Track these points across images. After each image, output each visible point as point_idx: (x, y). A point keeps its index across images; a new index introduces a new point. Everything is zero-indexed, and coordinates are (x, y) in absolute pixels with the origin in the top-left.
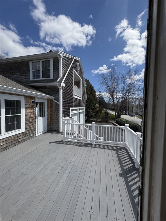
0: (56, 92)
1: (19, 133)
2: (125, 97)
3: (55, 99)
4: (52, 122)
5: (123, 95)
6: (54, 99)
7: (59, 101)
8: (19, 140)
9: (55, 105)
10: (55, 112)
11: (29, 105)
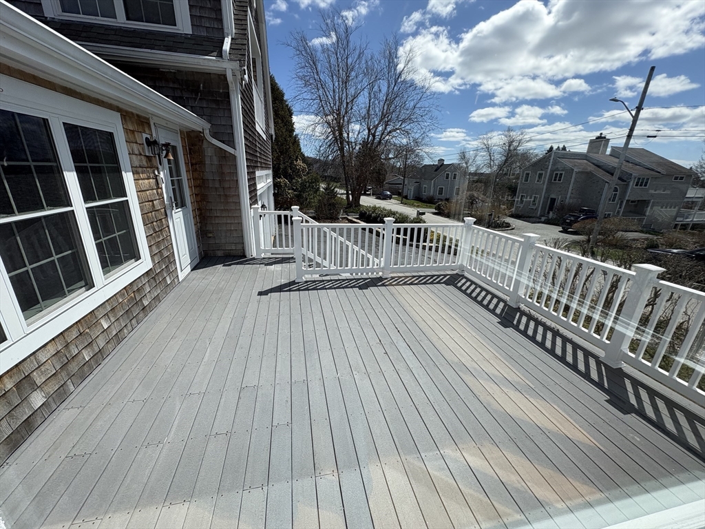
0: (217, 102)
1: (139, 277)
2: (374, 139)
3: (215, 135)
4: (210, 228)
5: (369, 133)
6: (207, 132)
7: (231, 143)
8: (146, 303)
9: (215, 158)
10: (217, 185)
11: (141, 154)
